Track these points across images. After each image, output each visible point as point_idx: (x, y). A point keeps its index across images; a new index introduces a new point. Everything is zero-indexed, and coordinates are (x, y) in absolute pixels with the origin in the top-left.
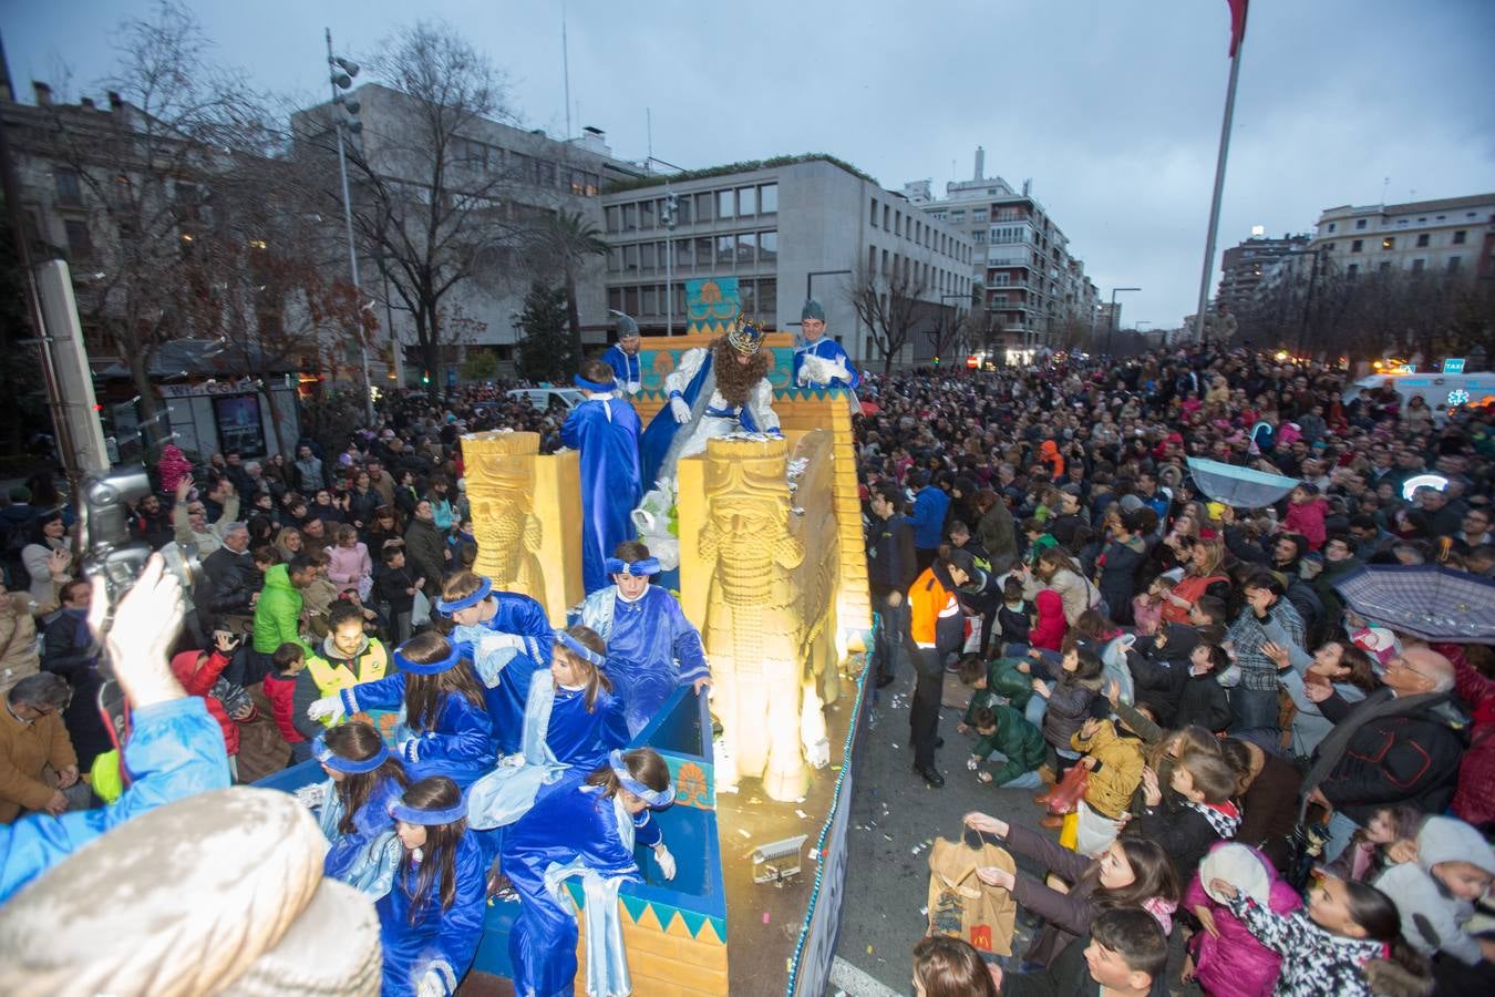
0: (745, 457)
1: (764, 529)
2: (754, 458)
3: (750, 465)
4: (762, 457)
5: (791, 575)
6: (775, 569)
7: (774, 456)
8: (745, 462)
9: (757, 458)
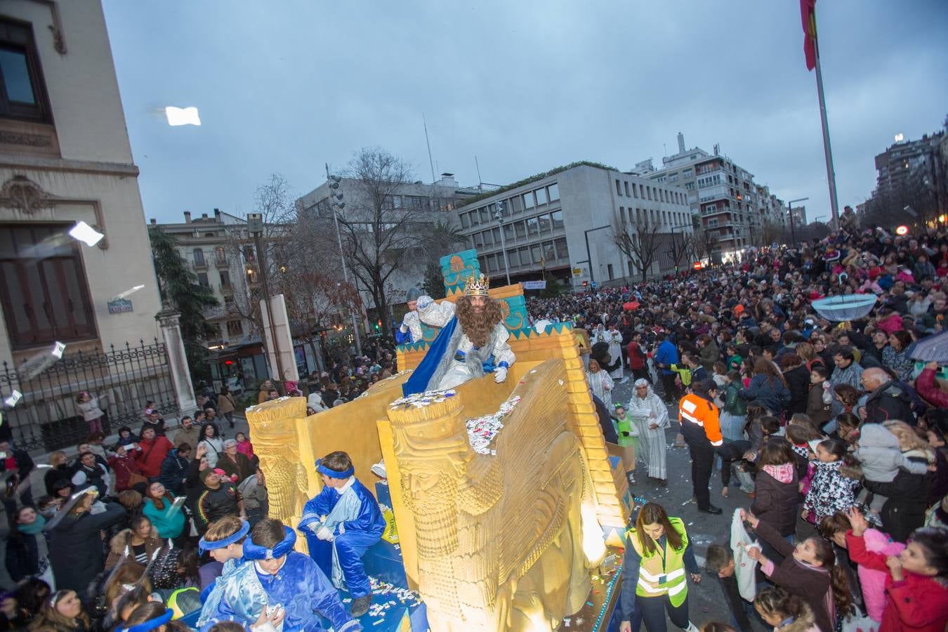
0: (407, 423)
1: (436, 485)
2: (414, 423)
3: (413, 430)
4: (423, 421)
5: (477, 522)
6: (461, 519)
7: (437, 418)
8: (406, 427)
9: (417, 423)
